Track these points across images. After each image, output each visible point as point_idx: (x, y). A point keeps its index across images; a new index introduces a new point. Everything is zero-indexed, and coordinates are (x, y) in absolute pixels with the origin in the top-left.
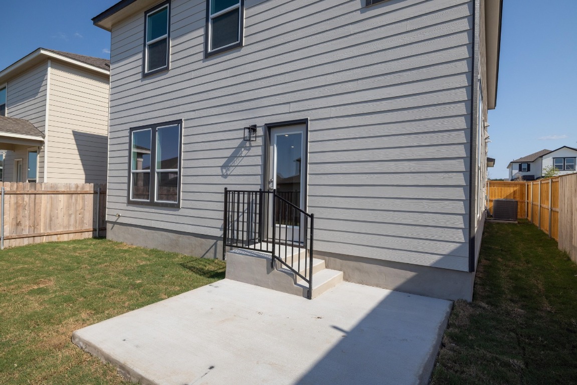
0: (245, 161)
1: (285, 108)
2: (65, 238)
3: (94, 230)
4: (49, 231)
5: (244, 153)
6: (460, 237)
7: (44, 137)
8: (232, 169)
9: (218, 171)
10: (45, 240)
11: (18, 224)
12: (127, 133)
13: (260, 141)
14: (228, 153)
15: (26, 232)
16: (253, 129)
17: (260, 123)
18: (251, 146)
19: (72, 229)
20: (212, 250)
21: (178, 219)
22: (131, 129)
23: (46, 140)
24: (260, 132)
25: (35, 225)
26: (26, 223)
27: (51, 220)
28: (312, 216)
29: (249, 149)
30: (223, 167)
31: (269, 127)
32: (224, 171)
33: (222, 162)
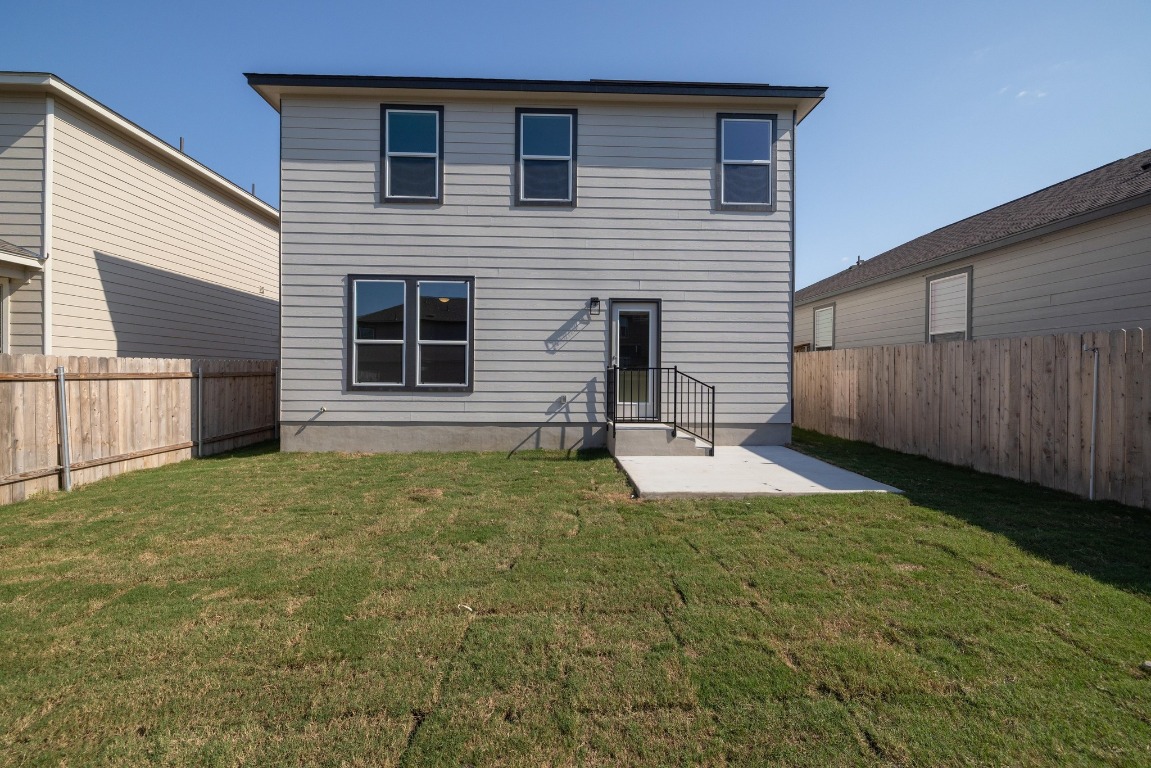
0: (582, 336)
1: (635, 285)
2: (155, 462)
3: (196, 445)
4: (130, 451)
5: (581, 326)
6: (785, 399)
7: (42, 260)
8: (561, 344)
9: (542, 346)
10: (126, 467)
11: (84, 440)
12: (339, 281)
13: (603, 316)
14: (558, 326)
15: (97, 456)
16: (595, 301)
17: (604, 296)
18: (590, 320)
19: (163, 444)
20: (533, 440)
21: (468, 407)
22: (351, 277)
23: (48, 267)
24: (603, 306)
25: (110, 442)
26: (99, 436)
27: (133, 429)
28: (713, 388)
29: (587, 323)
30: (547, 341)
31: (614, 301)
32: (550, 346)
33: (547, 335)
